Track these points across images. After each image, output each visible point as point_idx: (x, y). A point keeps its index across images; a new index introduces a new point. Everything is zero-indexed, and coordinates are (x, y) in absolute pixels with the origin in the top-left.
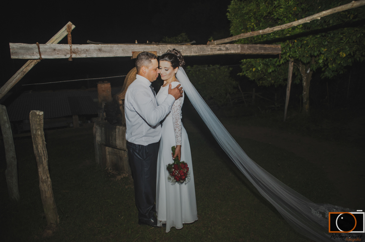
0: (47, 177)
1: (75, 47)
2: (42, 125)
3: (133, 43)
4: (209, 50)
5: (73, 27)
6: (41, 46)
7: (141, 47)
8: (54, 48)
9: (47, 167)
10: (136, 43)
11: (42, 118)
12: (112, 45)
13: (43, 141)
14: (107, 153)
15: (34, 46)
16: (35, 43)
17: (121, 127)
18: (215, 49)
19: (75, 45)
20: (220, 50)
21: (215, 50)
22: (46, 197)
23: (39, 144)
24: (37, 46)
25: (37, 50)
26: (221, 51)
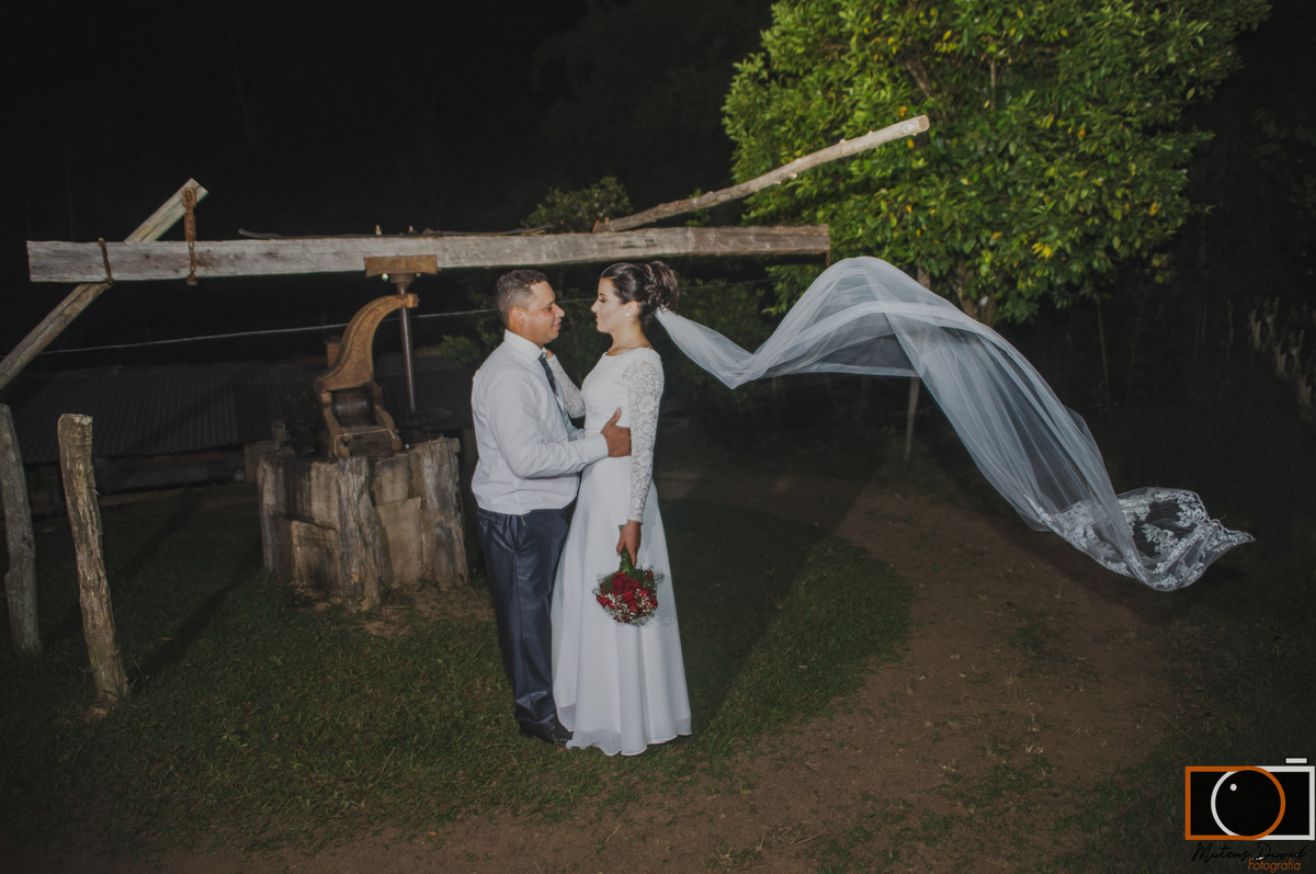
0: (99, 578)
1: (202, 247)
2: (89, 449)
3: (370, 233)
4: (595, 247)
5: (202, 192)
6: (111, 247)
7: (389, 245)
8: (146, 252)
9: (98, 553)
10: (379, 232)
11: (89, 433)
12: (309, 242)
13: (89, 487)
14: (295, 541)
15: (93, 246)
16: (94, 240)
17: (323, 466)
18: (613, 243)
19: (204, 243)
20: (629, 246)
21: (612, 248)
22: (94, 626)
23: (81, 493)
24: (100, 249)
25: (100, 259)
26: (632, 249)
